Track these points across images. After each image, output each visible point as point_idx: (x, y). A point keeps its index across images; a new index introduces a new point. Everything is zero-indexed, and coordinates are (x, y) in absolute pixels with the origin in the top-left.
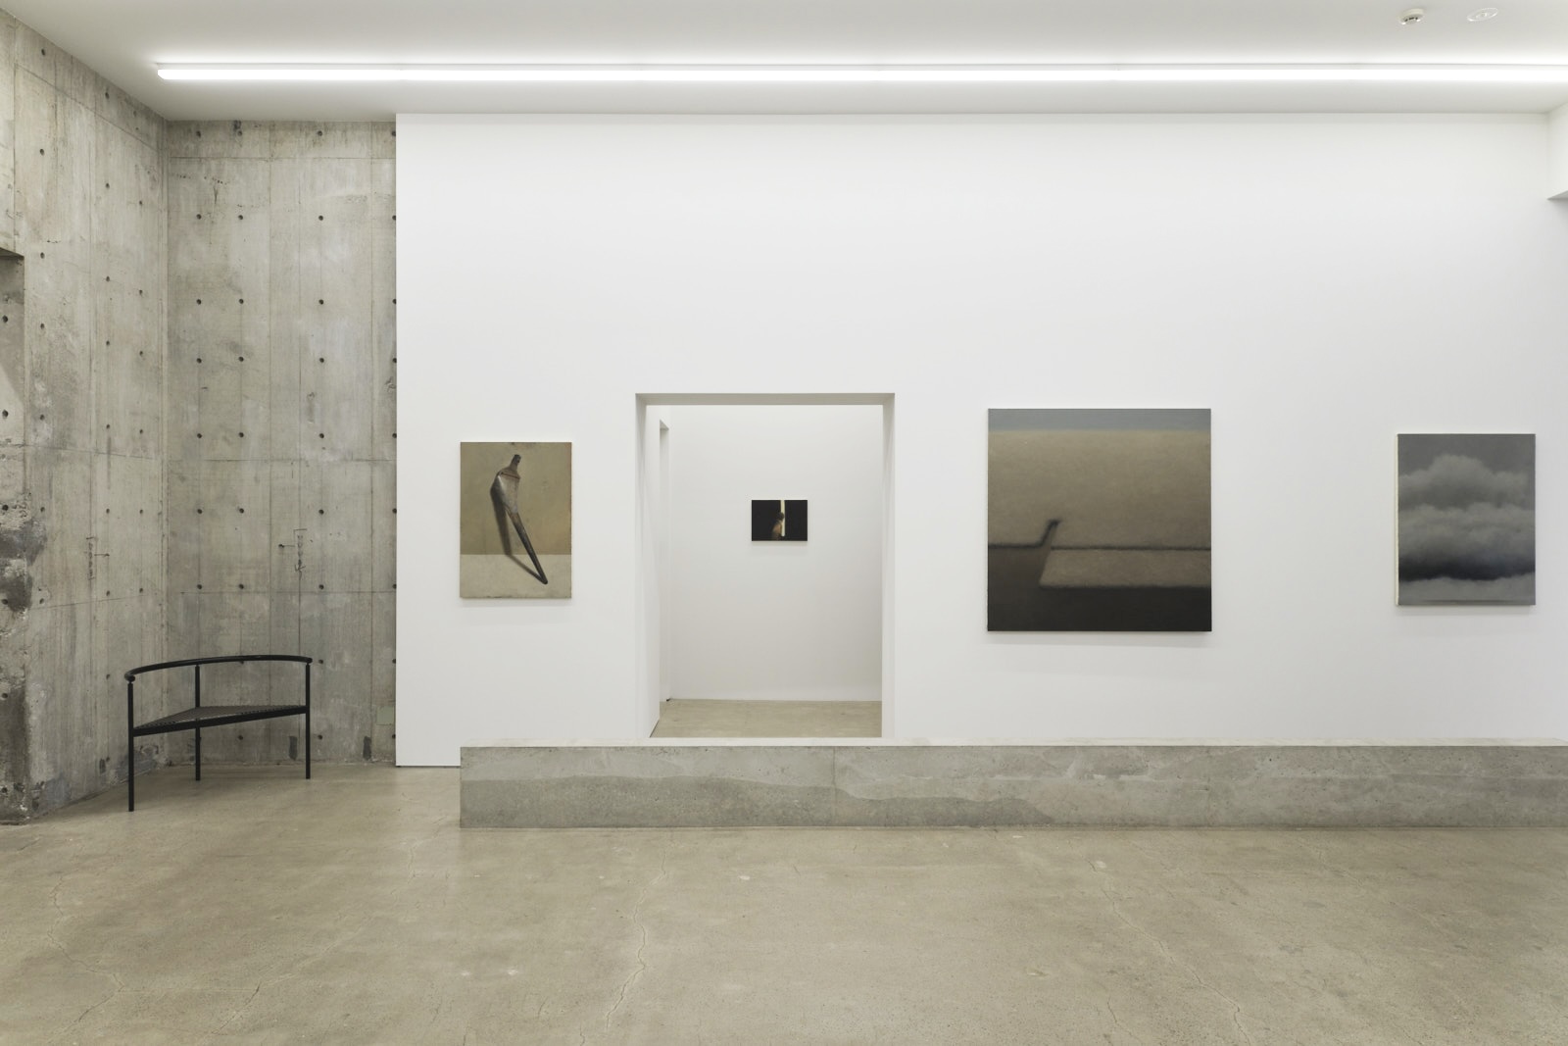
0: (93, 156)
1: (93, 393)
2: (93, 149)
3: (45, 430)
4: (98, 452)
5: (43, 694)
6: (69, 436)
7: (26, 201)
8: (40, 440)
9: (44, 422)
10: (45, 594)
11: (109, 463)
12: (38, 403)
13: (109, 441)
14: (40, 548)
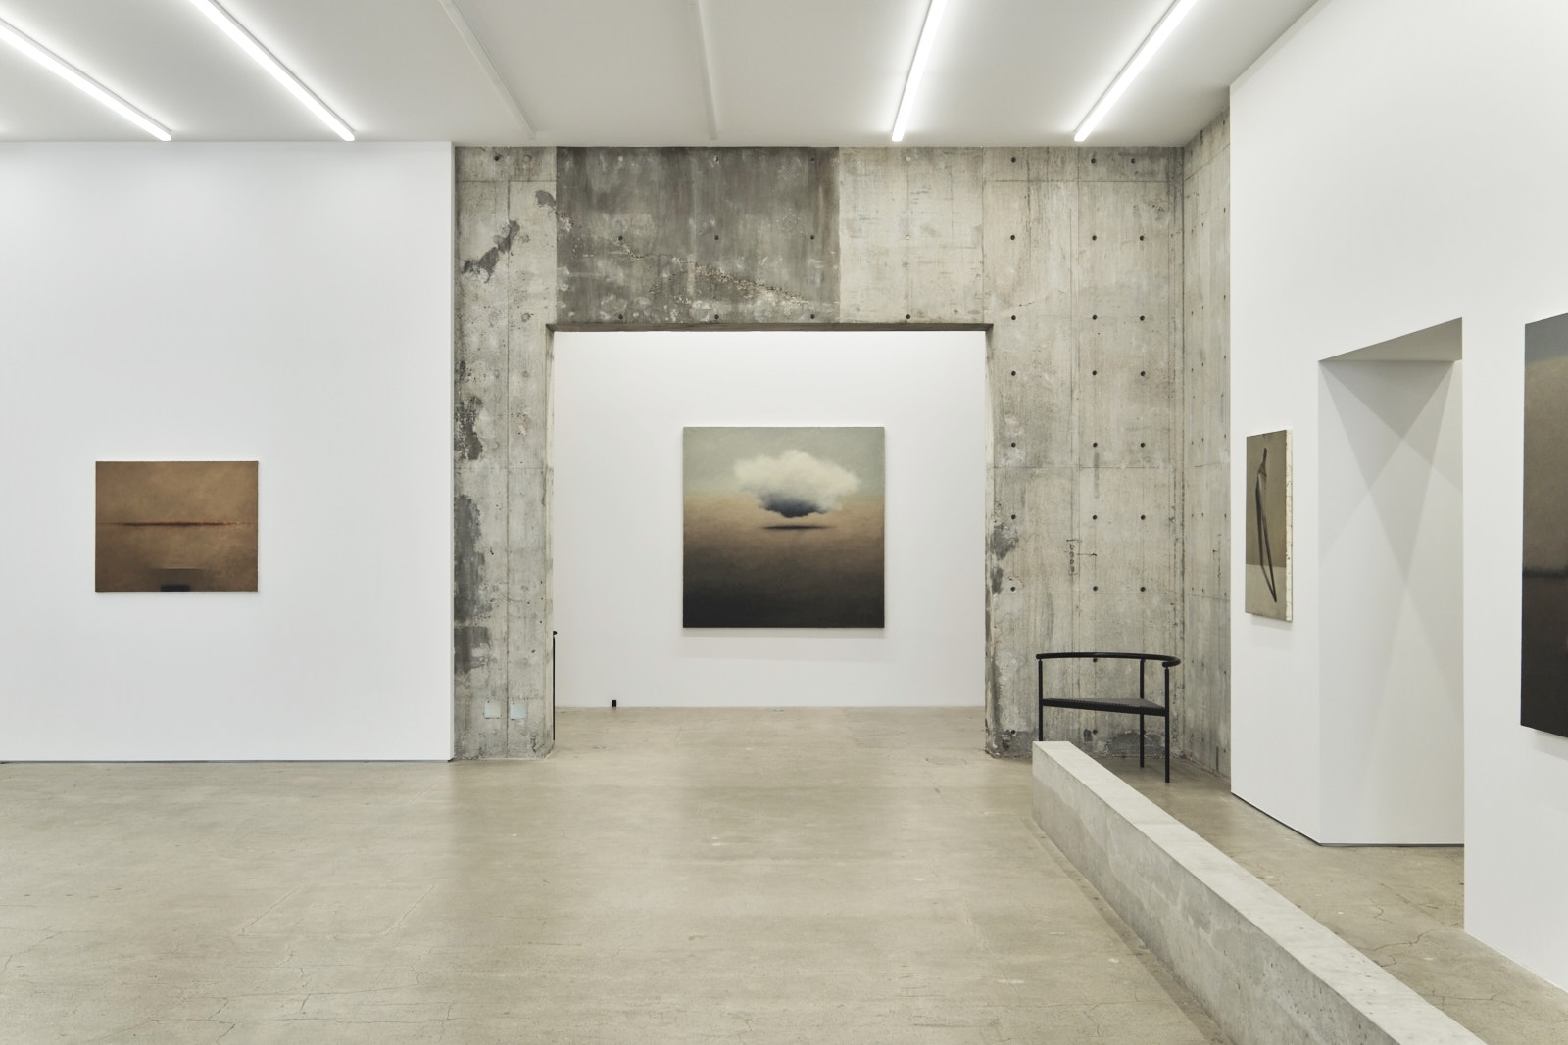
0: (1075, 219)
1: (1075, 418)
2: (1075, 214)
3: (1018, 455)
4: (1081, 467)
5: (1014, 662)
6: (1045, 457)
7: (995, 281)
8: (1010, 462)
9: (1016, 448)
10: (1016, 583)
11: (1096, 477)
12: (1008, 434)
13: (1097, 457)
14: (1011, 547)
